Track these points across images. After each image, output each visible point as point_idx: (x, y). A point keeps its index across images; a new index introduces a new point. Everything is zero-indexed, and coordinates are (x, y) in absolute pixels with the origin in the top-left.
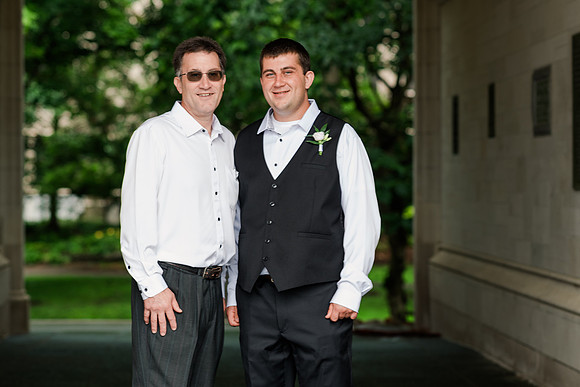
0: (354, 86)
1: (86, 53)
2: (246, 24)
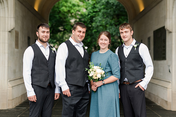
1: (61, 31)
2: (96, 26)
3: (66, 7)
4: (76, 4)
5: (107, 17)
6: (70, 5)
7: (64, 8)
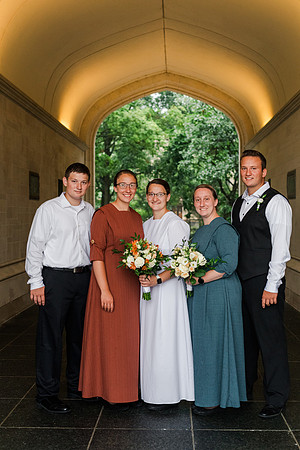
0: (221, 185)
3: (138, 135)
4: (153, 129)
5: (201, 149)
6: (145, 132)
7: (136, 136)
